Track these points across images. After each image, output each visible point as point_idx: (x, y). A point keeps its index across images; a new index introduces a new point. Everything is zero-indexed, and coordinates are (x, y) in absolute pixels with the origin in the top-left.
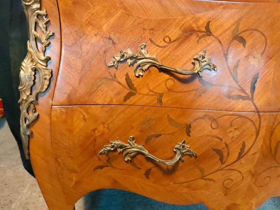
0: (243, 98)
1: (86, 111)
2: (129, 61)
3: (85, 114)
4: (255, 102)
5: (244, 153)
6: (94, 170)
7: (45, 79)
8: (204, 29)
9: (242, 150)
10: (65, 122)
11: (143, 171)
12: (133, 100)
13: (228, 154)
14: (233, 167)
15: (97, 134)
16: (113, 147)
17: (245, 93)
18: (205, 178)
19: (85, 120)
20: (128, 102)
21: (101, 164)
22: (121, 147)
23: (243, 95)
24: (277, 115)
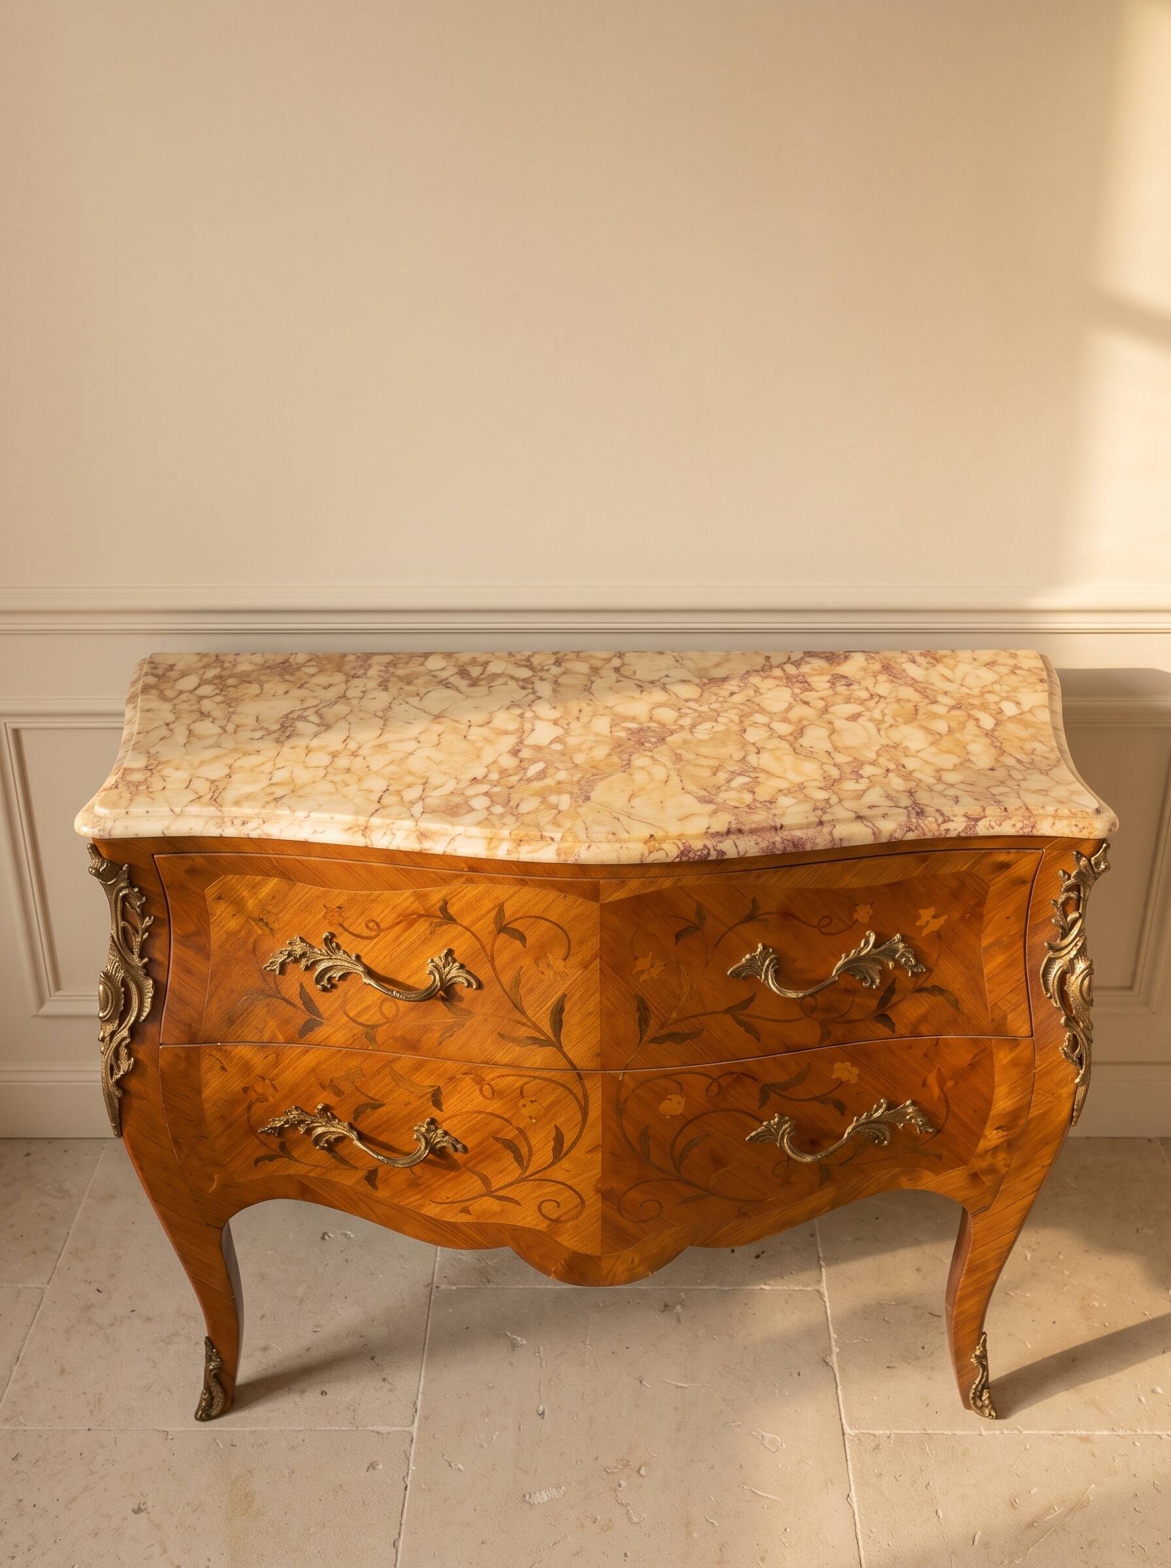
0: (540, 1042)
1: (225, 1054)
2: (303, 963)
3: (223, 1061)
4: (566, 1052)
5: (566, 1148)
6: (257, 1162)
8: (440, 913)
9: (559, 1143)
10: (185, 1074)
11: (362, 1173)
12: (317, 1034)
13: (531, 1150)
14: (545, 1175)
15: (253, 1095)
17: (542, 1033)
18: (496, 1194)
19: (225, 1070)
20: (308, 1038)
21: (268, 1151)
23: (537, 1035)
24: (623, 1075)
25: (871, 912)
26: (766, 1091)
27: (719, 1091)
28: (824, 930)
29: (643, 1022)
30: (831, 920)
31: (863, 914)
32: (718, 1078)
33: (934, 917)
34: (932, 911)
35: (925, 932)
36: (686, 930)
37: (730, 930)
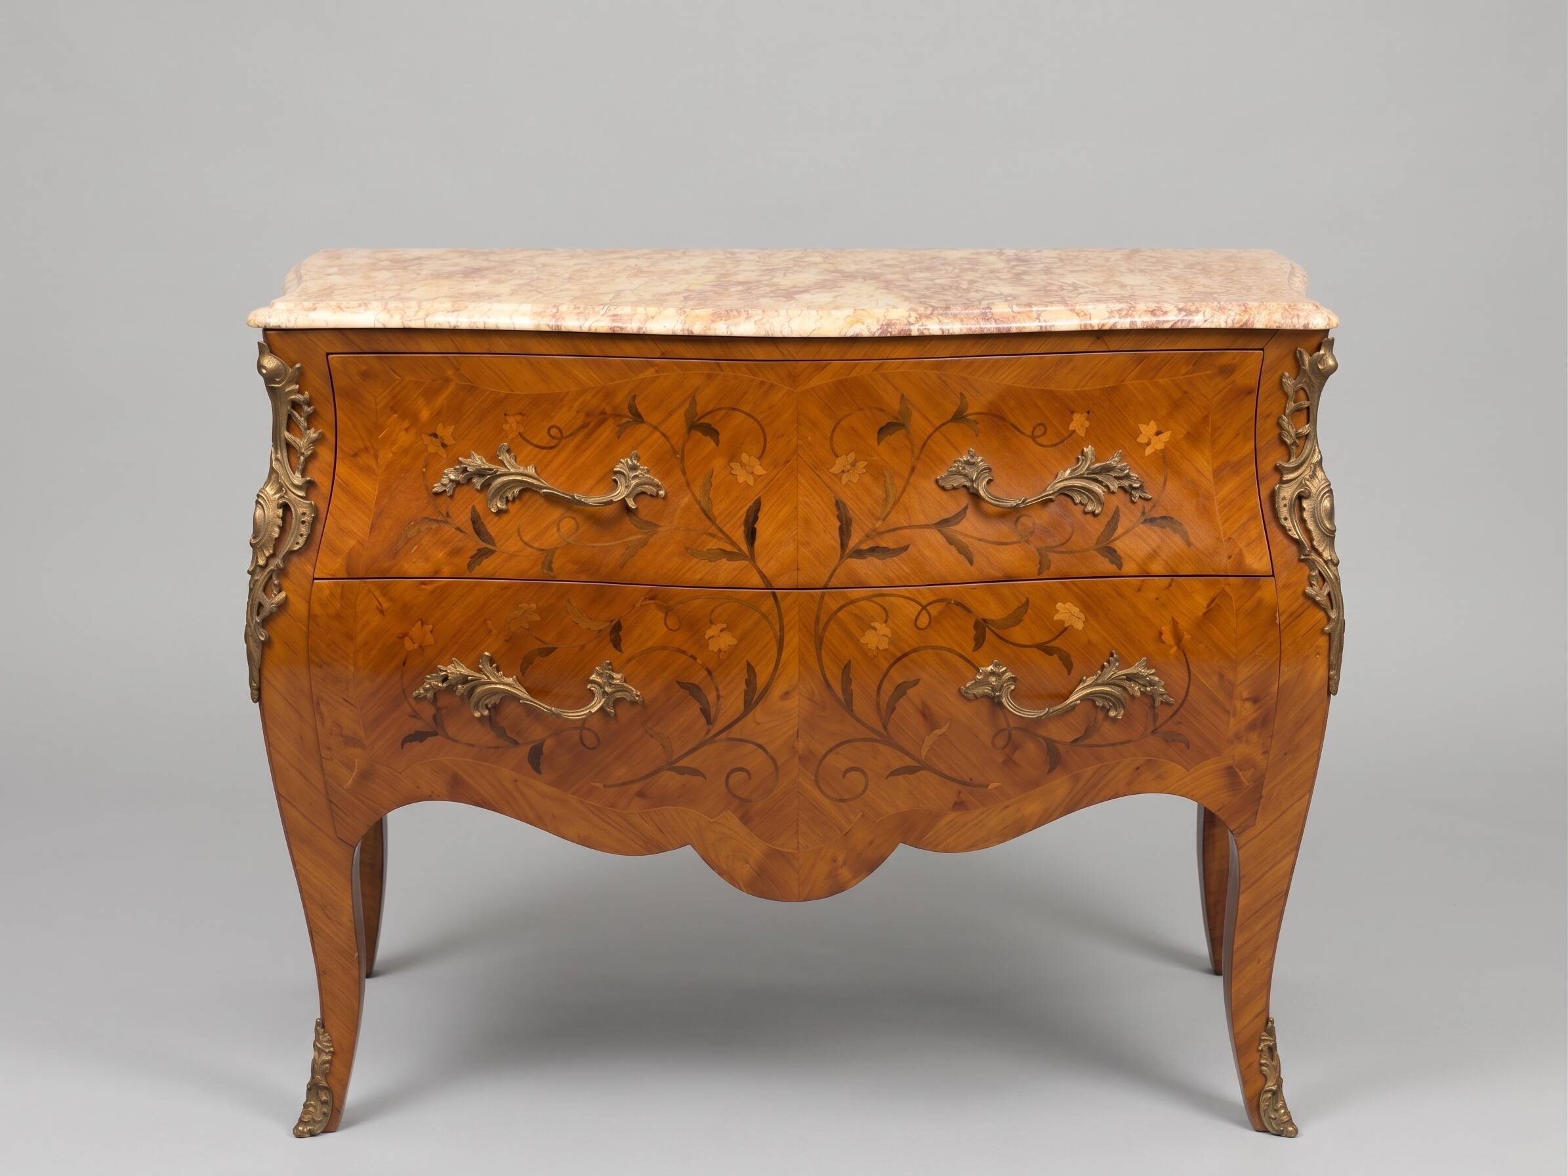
0: (731, 556)
1: (384, 591)
2: (478, 482)
3: (382, 600)
4: (760, 565)
5: (758, 693)
6: (402, 745)
7: (303, 522)
8: (626, 411)
9: (750, 682)
10: (338, 617)
11: (525, 750)
12: (488, 565)
13: (719, 697)
14: (735, 732)
15: (409, 645)
16: (445, 679)
17: (733, 543)
18: (676, 765)
19: (382, 612)
20: (478, 571)
21: (418, 725)
22: (465, 680)
23: (729, 548)
24: (823, 595)
25: (1087, 424)
26: (981, 628)
27: (930, 622)
28: (1040, 440)
29: (845, 531)
30: (1046, 430)
31: (1079, 423)
32: (929, 604)
33: (1158, 433)
34: (1153, 427)
35: (1149, 451)
36: (889, 425)
37: (937, 429)
